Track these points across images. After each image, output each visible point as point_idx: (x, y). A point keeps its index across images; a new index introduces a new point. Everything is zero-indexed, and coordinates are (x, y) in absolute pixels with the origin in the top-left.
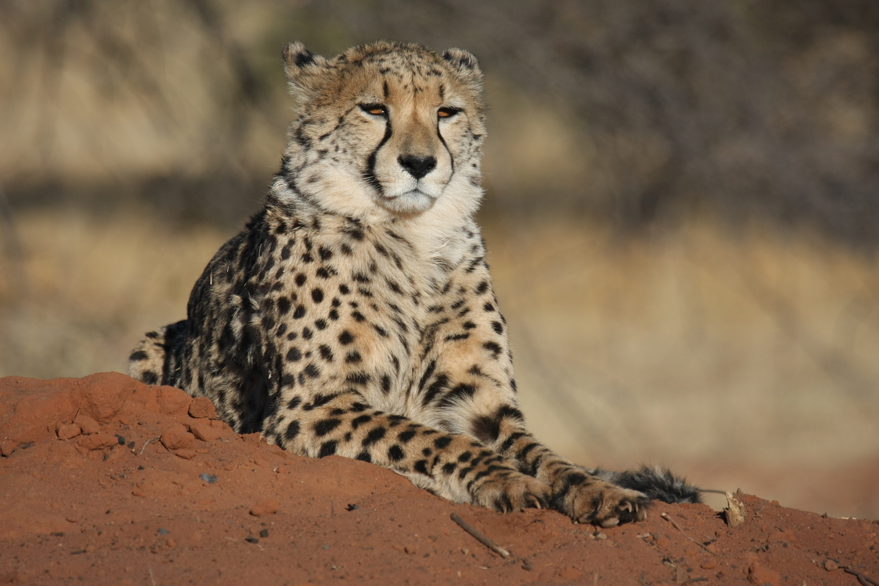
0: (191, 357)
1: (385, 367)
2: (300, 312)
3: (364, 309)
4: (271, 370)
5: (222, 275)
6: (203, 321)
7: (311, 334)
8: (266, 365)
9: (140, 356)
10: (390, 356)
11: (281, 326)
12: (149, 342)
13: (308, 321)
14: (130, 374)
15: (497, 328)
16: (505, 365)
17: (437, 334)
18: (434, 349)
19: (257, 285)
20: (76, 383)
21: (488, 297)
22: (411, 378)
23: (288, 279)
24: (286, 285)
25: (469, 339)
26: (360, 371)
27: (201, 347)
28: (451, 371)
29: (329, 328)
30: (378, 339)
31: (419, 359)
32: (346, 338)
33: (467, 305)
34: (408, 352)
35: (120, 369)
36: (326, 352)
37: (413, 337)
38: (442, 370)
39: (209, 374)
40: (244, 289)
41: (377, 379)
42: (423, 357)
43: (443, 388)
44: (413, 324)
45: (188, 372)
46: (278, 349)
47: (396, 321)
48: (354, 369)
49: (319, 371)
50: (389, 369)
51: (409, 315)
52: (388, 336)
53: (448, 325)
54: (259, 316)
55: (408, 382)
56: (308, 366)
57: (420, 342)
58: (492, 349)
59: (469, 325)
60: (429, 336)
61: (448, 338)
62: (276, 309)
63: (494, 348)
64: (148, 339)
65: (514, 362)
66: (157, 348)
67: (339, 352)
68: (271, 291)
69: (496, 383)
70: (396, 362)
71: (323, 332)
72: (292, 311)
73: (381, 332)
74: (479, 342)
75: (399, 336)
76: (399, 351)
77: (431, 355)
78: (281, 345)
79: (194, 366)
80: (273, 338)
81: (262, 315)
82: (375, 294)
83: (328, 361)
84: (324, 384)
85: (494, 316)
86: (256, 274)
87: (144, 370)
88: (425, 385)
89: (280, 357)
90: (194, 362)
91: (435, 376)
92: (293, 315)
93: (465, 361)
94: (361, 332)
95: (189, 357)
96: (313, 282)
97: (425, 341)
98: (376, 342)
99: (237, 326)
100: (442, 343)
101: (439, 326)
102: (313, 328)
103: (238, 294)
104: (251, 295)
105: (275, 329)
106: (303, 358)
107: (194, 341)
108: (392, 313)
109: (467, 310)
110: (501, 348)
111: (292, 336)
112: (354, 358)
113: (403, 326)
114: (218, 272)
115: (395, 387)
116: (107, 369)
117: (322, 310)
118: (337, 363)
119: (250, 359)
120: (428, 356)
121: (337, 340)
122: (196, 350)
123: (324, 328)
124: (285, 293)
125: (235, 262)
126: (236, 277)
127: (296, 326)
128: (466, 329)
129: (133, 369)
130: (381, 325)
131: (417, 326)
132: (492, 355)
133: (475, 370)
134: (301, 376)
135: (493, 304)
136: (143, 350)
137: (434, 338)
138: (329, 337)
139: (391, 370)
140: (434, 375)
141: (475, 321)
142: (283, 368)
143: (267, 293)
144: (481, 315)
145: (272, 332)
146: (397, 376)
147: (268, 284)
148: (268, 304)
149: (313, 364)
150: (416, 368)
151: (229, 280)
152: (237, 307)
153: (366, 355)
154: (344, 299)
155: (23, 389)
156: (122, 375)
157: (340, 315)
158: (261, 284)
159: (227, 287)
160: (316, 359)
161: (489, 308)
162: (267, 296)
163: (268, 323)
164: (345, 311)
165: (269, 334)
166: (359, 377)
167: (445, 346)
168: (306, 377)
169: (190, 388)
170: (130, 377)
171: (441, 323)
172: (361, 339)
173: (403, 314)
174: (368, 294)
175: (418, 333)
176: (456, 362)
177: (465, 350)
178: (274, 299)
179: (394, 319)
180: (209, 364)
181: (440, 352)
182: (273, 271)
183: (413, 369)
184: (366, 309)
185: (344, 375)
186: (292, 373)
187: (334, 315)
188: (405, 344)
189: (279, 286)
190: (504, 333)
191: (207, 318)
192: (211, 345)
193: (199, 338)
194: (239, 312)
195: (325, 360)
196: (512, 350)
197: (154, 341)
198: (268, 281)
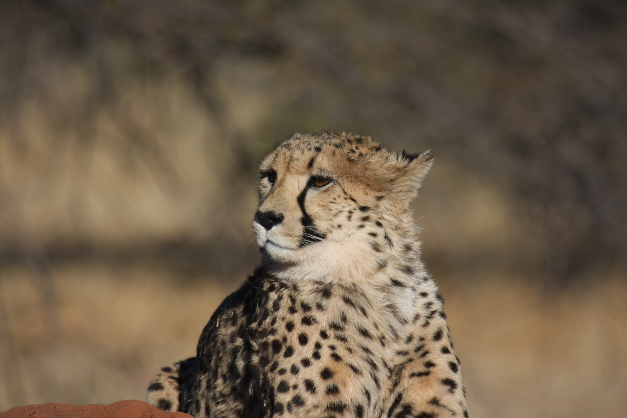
0: (199, 391)
1: (358, 398)
2: (289, 352)
3: (341, 351)
4: (266, 400)
5: (227, 320)
6: (211, 360)
7: (298, 370)
8: (263, 395)
9: (156, 387)
10: (363, 389)
11: (274, 363)
12: (164, 375)
13: (295, 359)
14: (148, 402)
15: (453, 367)
16: (459, 398)
17: (404, 371)
18: (401, 383)
19: (256, 330)
20: (104, 409)
21: (444, 342)
22: (382, 407)
23: (280, 326)
24: (278, 331)
25: (430, 376)
26: (338, 401)
27: (208, 382)
28: (414, 402)
29: (313, 366)
30: (353, 375)
31: (389, 392)
32: (326, 374)
33: (426, 348)
34: (378, 386)
35: (140, 398)
36: (310, 386)
37: (383, 374)
38: (407, 402)
39: (214, 403)
40: (246, 333)
41: (352, 409)
42: (392, 391)
43: (408, 416)
44: (382, 363)
45: (198, 402)
46: (271, 382)
47: (368, 361)
48: (333, 399)
49: (304, 401)
50: (362, 399)
51: (379, 356)
52: (361, 374)
53: (412, 364)
54: (258, 355)
55: (379, 410)
56: (295, 397)
57: (389, 378)
58: (449, 385)
59: (430, 365)
60: (397, 374)
61: (413, 375)
62: (271, 349)
63: (450, 384)
64: (164, 373)
65: (466, 396)
66: (171, 380)
67: (321, 386)
68: (267, 336)
69: (452, 413)
70: (368, 394)
71: (308, 369)
72: (283, 351)
73: (356, 370)
74: (438, 379)
75: (371, 374)
76: (371, 385)
77: (399, 389)
78: (273, 379)
79: (202, 398)
80: (267, 374)
81: (260, 355)
82: (350, 340)
83: (312, 393)
84: (308, 412)
85: (451, 357)
86: (256, 321)
87: (160, 399)
88: (393, 413)
89: (272, 389)
90: (202, 395)
91: (402, 406)
92: (283, 354)
93: (427, 394)
94: (339, 370)
95: (197, 391)
96: (300, 328)
97: (394, 378)
98: (351, 378)
99: (240, 364)
100: (407, 379)
101: (405, 365)
102: (299, 365)
103: (240, 337)
104: (251, 338)
105: (270, 366)
106: (291, 390)
107: (203, 377)
108: (364, 354)
109: (426, 353)
110: (456, 384)
111: (282, 372)
112: (333, 390)
113: (374, 366)
114: (224, 317)
115: (368, 415)
116: (129, 397)
117: (307, 351)
118: (319, 394)
119: (250, 391)
120: (395, 390)
121: (319, 376)
122: (204, 384)
123: (309, 365)
124: (278, 337)
125: (239, 309)
126: (239, 322)
127: (285, 363)
128: (427, 367)
129: (151, 397)
130: (355, 364)
131: (385, 365)
132: (449, 390)
133: (435, 402)
134: (289, 405)
135: (450, 348)
136: (159, 382)
137: (401, 375)
138: (313, 373)
139: (364, 400)
140: (400, 405)
141: (435, 361)
142: (275, 398)
143: (264, 337)
144: (439, 357)
145: (267, 368)
146: (369, 405)
147: (265, 330)
148: (265, 346)
149: (299, 395)
150: (386, 399)
151: (234, 324)
152: (241, 347)
153: (343, 388)
154: (325, 343)
155: (61, 414)
156: (142, 402)
157: (322, 355)
158: (260, 330)
159: (231, 329)
160: (302, 391)
161: (445, 351)
162: (264, 340)
163: (264, 361)
164: (325, 352)
165: (265, 370)
166: (337, 406)
167: (410, 382)
168: (293, 405)
169: (199, 416)
170: (148, 405)
171: (407, 362)
172: (339, 375)
173: (374, 355)
174: (343, 340)
175: (387, 370)
176: (419, 395)
177: (427, 385)
178: (269, 341)
179: (366, 360)
180: (215, 395)
181: (406, 386)
182: (268, 320)
183: (384, 400)
184: (342, 351)
185: (325, 404)
186: (282, 402)
187: (317, 356)
188: (376, 380)
189: (273, 332)
190: (459, 372)
191: (214, 357)
192: (217, 379)
193: (207, 374)
194: (242, 352)
195: (309, 392)
196: (465, 386)
197: (169, 374)
198: (266, 327)
